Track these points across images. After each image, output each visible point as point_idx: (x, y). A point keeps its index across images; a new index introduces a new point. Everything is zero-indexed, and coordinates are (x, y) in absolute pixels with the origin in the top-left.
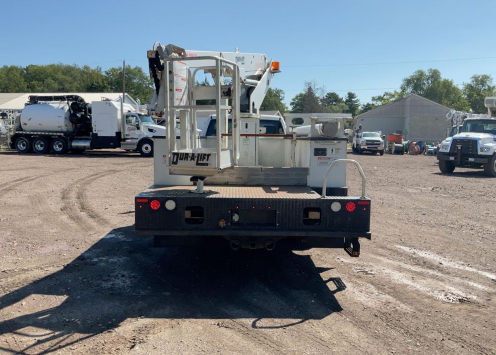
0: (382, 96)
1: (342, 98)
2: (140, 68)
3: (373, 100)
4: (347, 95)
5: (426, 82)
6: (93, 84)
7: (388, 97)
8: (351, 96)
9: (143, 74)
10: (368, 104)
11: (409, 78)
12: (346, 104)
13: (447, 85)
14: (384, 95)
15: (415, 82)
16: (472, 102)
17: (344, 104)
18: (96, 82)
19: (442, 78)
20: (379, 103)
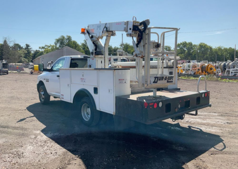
0: (44, 47)
1: (23, 47)
3: (39, 48)
4: (25, 45)
5: (66, 41)
7: (47, 47)
8: (28, 46)
10: (36, 50)
11: (58, 39)
12: (25, 50)
13: (75, 43)
14: (45, 46)
15: (61, 41)
16: (85, 51)
17: (24, 50)
19: (73, 40)
20: (43, 50)
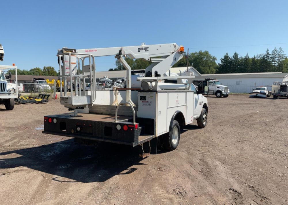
2: (208, 52)
6: (181, 63)
9: (209, 55)
18: (183, 62)
